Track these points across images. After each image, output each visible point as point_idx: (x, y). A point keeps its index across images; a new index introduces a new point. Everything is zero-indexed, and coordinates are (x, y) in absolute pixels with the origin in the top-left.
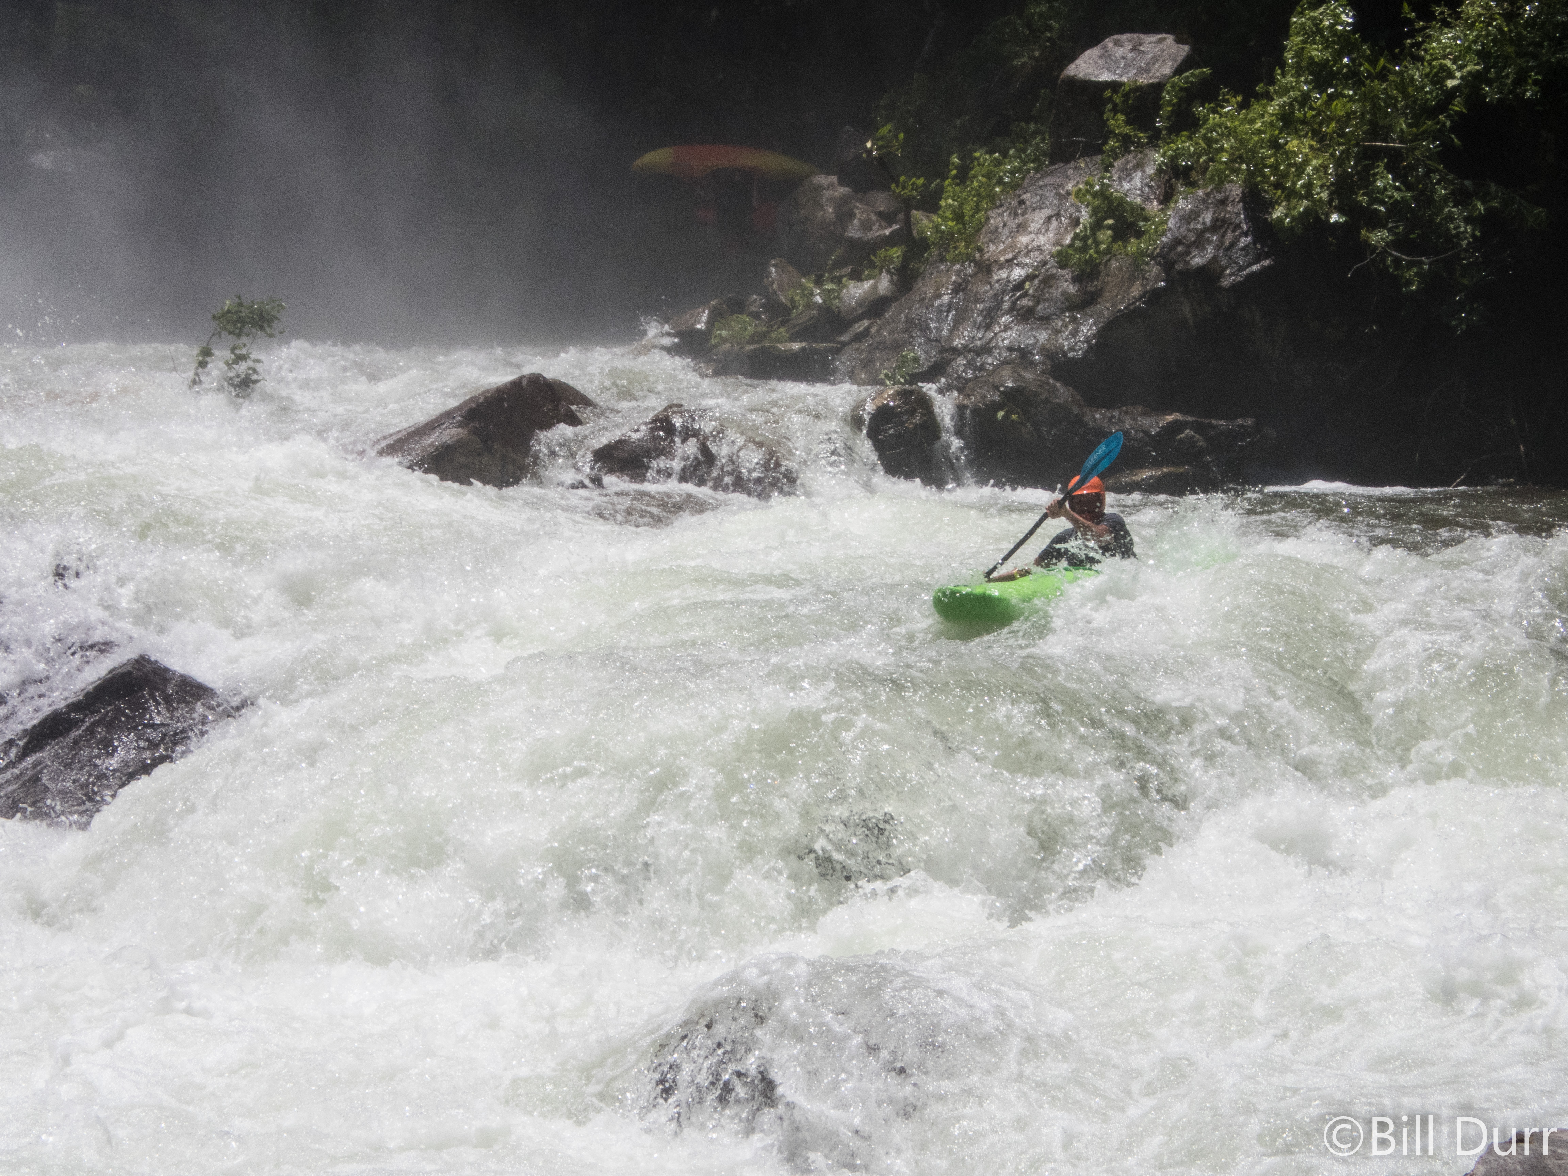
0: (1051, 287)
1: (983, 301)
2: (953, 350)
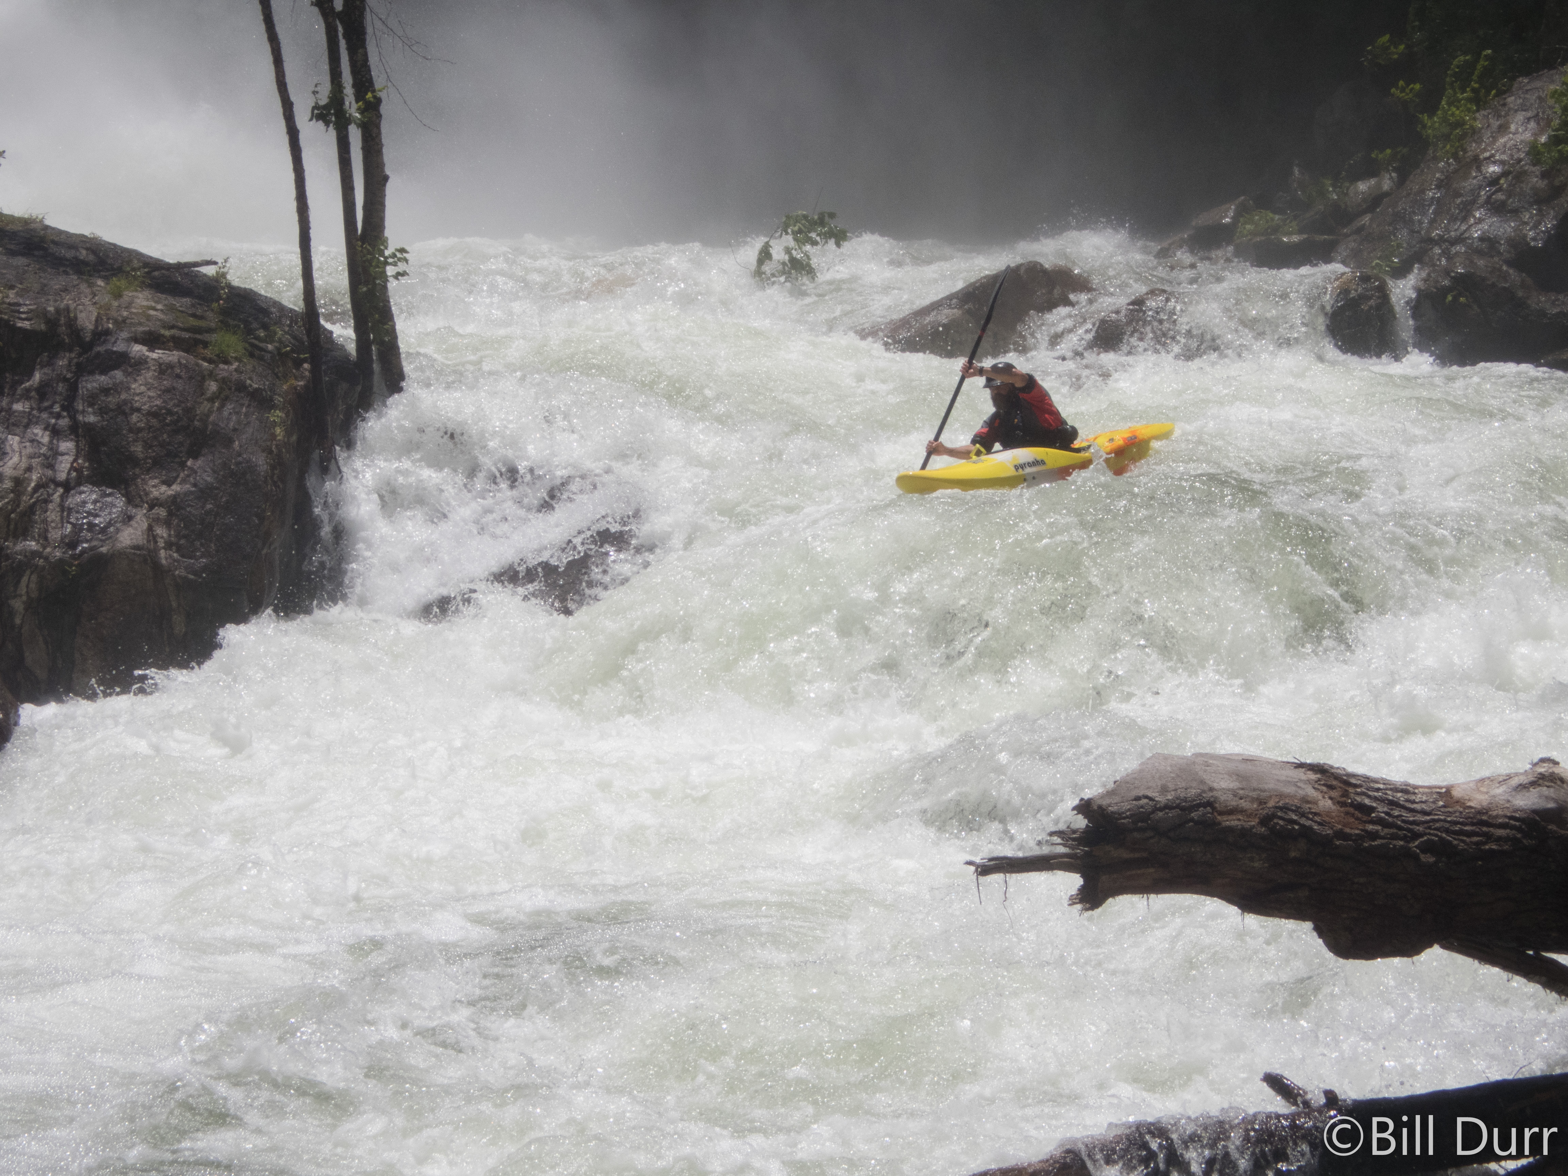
0: (1522, 182)
1: (1461, 195)
2: (1431, 241)
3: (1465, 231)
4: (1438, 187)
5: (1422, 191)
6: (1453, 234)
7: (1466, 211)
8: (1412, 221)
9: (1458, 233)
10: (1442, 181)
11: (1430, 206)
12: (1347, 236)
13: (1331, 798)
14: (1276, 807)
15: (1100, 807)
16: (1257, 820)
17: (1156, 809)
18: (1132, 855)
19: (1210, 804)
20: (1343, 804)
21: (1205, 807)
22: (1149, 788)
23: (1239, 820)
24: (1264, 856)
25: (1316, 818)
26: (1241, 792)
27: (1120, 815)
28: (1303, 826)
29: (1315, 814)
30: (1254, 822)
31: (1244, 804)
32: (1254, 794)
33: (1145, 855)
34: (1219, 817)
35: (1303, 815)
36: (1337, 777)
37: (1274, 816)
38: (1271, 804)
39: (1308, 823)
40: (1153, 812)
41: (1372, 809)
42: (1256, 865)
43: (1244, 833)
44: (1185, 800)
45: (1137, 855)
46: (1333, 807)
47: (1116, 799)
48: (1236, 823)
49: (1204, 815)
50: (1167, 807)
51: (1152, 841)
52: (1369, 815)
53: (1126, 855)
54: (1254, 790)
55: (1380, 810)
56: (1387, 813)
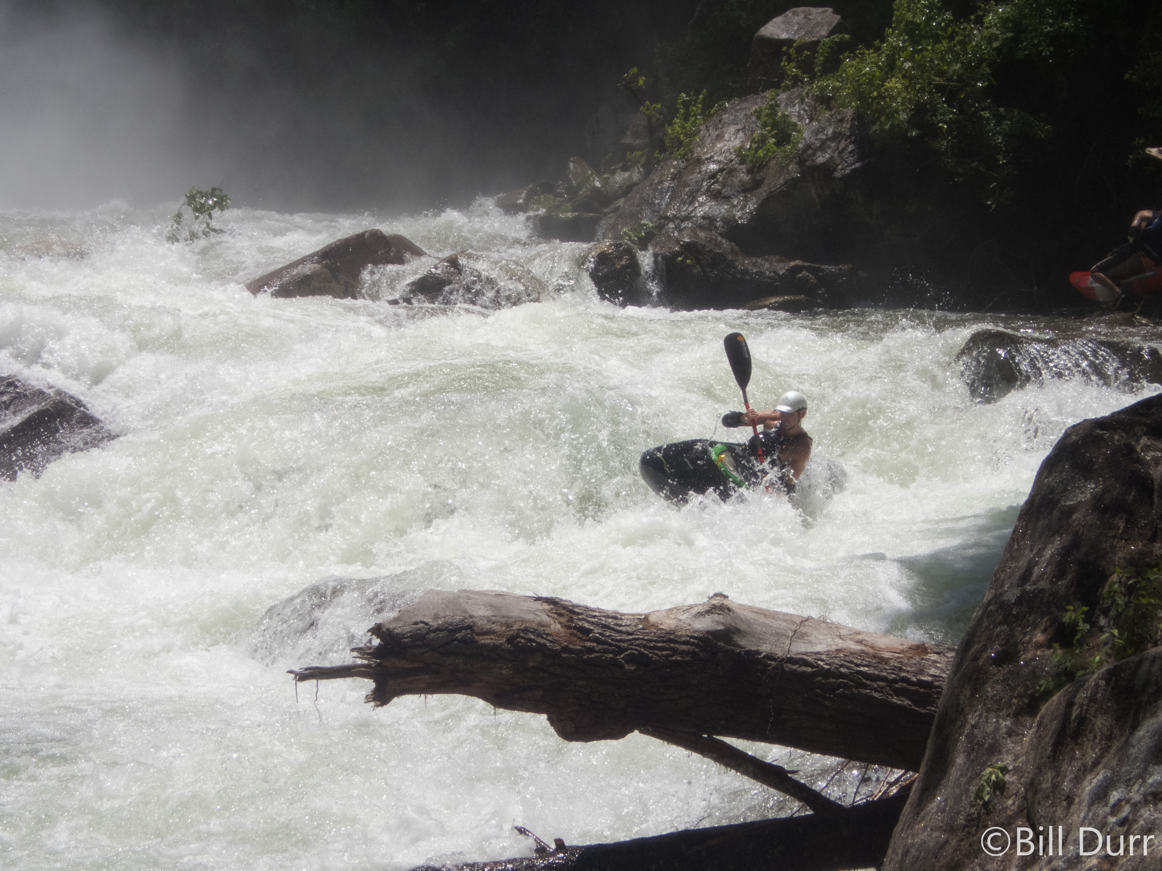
0: (733, 176)
1: (689, 186)
2: (667, 218)
3: (692, 211)
4: (673, 179)
5: (661, 182)
6: (683, 213)
7: (692, 197)
8: (653, 203)
9: (686, 213)
10: (676, 175)
11: (667, 192)
12: (606, 214)
13: (560, 623)
14: (520, 630)
15: (388, 630)
16: (505, 639)
17: (429, 631)
18: (411, 666)
19: (470, 627)
20: (569, 627)
21: (466, 630)
22: (425, 615)
23: (492, 639)
24: (510, 665)
25: (549, 638)
26: (493, 618)
27: (402, 635)
28: (538, 643)
29: (548, 634)
30: (503, 641)
31: (495, 627)
32: (503, 620)
33: (422, 665)
34: (477, 637)
35: (539, 635)
36: (565, 607)
37: (518, 636)
38: (516, 627)
39: (543, 641)
40: (427, 634)
41: (590, 631)
42: (504, 672)
43: (495, 648)
44: (451, 624)
45: (415, 665)
46: (562, 630)
47: (401, 624)
48: (490, 641)
49: (466, 635)
50: (438, 629)
51: (426, 655)
52: (588, 635)
53: (407, 665)
54: (503, 617)
55: (596, 631)
56: (601, 634)
